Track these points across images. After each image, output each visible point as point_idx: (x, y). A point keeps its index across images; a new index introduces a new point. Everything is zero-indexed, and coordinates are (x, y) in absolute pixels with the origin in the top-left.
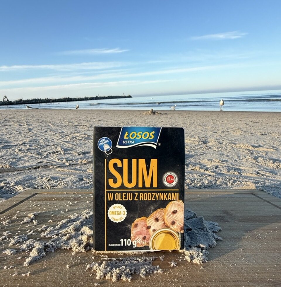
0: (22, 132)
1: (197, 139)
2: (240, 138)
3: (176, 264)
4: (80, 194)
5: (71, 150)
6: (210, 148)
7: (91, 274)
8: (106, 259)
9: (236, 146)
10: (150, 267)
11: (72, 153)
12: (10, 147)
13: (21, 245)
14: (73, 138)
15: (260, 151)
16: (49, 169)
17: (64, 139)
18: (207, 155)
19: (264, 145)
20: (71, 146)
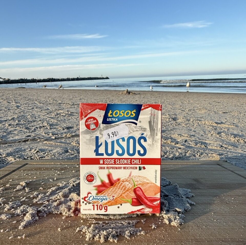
0: (11, 108)
1: (168, 116)
2: (204, 115)
3: (156, 227)
4: (66, 164)
5: (56, 125)
6: (179, 124)
7: (81, 236)
8: (94, 222)
9: (202, 123)
10: (133, 229)
11: (57, 128)
12: (1, 122)
13: (15, 210)
14: (58, 114)
15: (223, 127)
16: (37, 142)
17: (49, 116)
18: (177, 130)
19: (226, 122)
20: (56, 121)
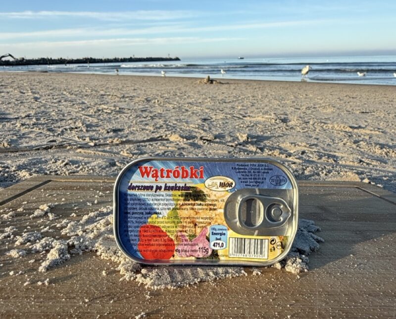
0: (24, 101)
1: (273, 116)
2: (332, 116)
5: (96, 127)
6: (292, 128)
9: (328, 127)
11: (97, 131)
12: (9, 120)
14: (99, 110)
15: (361, 134)
16: (66, 149)
17: (85, 112)
18: (289, 136)
19: (366, 126)
20: (96, 121)
